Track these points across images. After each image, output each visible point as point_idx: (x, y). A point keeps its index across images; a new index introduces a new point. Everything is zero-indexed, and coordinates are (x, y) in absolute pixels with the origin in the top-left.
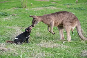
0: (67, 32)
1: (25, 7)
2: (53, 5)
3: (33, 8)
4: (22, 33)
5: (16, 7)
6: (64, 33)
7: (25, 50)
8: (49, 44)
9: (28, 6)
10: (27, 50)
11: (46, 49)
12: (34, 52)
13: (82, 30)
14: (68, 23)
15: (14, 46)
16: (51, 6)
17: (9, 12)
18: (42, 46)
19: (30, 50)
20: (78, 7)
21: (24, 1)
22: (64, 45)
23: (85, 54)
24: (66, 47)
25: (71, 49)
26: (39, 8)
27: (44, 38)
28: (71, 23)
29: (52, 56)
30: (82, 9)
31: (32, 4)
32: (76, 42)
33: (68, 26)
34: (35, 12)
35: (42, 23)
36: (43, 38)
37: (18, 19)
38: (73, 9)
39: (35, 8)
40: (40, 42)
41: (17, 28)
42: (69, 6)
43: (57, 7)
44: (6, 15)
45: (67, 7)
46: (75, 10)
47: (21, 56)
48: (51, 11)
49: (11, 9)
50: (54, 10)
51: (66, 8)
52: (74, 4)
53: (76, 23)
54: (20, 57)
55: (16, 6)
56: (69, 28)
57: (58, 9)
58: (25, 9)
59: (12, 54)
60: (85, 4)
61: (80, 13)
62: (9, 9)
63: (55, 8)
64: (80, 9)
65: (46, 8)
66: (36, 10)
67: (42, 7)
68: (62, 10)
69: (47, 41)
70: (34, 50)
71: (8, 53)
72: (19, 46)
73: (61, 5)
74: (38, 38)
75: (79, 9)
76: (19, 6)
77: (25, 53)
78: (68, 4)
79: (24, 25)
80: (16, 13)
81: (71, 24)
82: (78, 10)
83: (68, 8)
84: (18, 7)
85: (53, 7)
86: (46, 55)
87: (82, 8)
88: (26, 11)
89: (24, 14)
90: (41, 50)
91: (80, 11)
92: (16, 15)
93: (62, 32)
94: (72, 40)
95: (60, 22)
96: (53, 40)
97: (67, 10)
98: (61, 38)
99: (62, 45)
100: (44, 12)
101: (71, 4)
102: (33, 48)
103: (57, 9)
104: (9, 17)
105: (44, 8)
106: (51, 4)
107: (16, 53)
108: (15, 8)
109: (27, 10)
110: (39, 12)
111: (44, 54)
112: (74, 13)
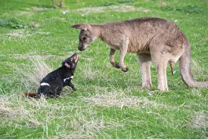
1: (60, 6)
3: (80, 7)
4: (51, 70)
5: (38, 6)
6: (152, 69)
7: (58, 113)
8: (114, 99)
9: (66, 2)
10: (62, 113)
11: (106, 111)
12: (77, 119)
14: (162, 46)
15: (30, 103)
16: (121, 2)
18: (97, 103)
19: (67, 112)
20: (185, 5)
22: (150, 99)
23: (199, 122)
24: (155, 105)
25: (166, 111)
26: (93, 9)
27: (102, 84)
28: (170, 46)
29: (120, 128)
30: (196, 9)
32: (179, 93)
33: (162, 53)
34: (85, 18)
36: (101, 82)
37: (42, 36)
38: (175, 9)
39: (84, 9)
40: (93, 92)
41: (38, 57)
42: (164, 4)
43: (136, 6)
44: (14, 26)
45: (160, 6)
46: (178, 12)
47: (46, 128)
48: (122, 14)
49: (28, 11)
50: (130, 13)
51: (156, 8)
54: (42, 130)
55: (39, 3)
57: (138, 10)
58: (61, 11)
59: (24, 124)
61: (190, 19)
62: (22, 10)
63: (133, 9)
64: (190, 10)
65: (110, 7)
66: (87, 14)
67: (102, 6)
68: (146, 12)
69: (109, 90)
70: (77, 114)
71: (14, 122)
74: (90, 82)
75: (188, 10)
76: (46, 4)
77: (56, 120)
79: (55, 50)
80: (37, 22)
81: (170, 48)
82: (186, 12)
83: (162, 8)
84: (43, 6)
85: (128, 7)
86: (106, 125)
87: (195, 6)
88: (62, 16)
89: (58, 22)
90: (96, 112)
92: (37, 25)
93: (147, 68)
94: (169, 86)
95: (142, 42)
96: (124, 87)
99: (146, 100)
100: (104, 18)
102: (76, 109)
104: (21, 31)
105: (105, 7)
107: (32, 120)
108: (35, 8)
109: (64, 13)
110: (94, 18)
111: (102, 123)
112: (176, 21)
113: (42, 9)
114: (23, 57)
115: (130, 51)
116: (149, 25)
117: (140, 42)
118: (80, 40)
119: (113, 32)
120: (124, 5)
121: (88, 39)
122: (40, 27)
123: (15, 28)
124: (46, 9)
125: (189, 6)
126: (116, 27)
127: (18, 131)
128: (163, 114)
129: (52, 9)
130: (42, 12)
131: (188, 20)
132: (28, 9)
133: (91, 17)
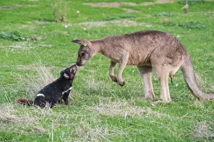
0: (160, 80)
1: (62, 20)
2: (129, 15)
3: (82, 21)
4: (55, 80)
5: (39, 20)
6: (154, 81)
7: (62, 121)
8: (118, 108)
9: (68, 16)
10: (67, 121)
11: (110, 119)
12: (82, 126)
13: (197, 76)
14: (163, 59)
15: (36, 111)
16: (124, 17)
17: (23, 30)
18: (101, 112)
19: (72, 120)
20: (187, 21)
21: (59, 7)
22: (153, 109)
23: (202, 131)
24: (159, 115)
25: (169, 121)
26: (95, 23)
28: (171, 58)
29: (124, 136)
30: (198, 25)
31: (78, 12)
32: (182, 105)
33: (163, 65)
34: (87, 32)
35: (102, 59)
36: (105, 93)
37: (45, 48)
38: (177, 25)
39: (87, 23)
40: (96, 102)
41: (43, 68)
42: (166, 19)
43: (138, 21)
44: (16, 38)
45: (162, 21)
46: (180, 28)
47: (51, 135)
48: (124, 29)
49: (29, 24)
50: (132, 28)
51: (158, 23)
52: (179, 14)
53: (181, 58)
54: (48, 137)
55: (42, 18)
56: (166, 70)
57: (140, 24)
58: (63, 24)
59: (29, 131)
60: (206, 14)
61: (192, 35)
62: (24, 24)
63: (135, 24)
64: (192, 27)
65: (112, 22)
66: (89, 28)
67: (104, 20)
68: (149, 27)
69: (113, 100)
70: (81, 122)
71: (20, 128)
72: (47, 111)
73: (149, 16)
74: (93, 92)
75: (190, 26)
76: (48, 18)
77: (60, 127)
78: (164, 13)
79: (58, 62)
80: (40, 35)
81: (170, 60)
82: (188, 28)
83: (164, 23)
84: (45, 20)
85: (130, 22)
86: (110, 132)
87: (198, 23)
88: (65, 29)
89: (60, 35)
90: (100, 121)
91: (194, 31)
92: (39, 38)
93: (149, 79)
94: (172, 98)
96: (128, 97)
97: (161, 28)
98: (147, 94)
99: (149, 109)
100: (107, 32)
101: (172, 13)
102: (80, 117)
103: (138, 26)
104: (23, 43)
105: (107, 22)
106: (124, 15)
107: (38, 128)
108: (37, 22)
109: (66, 27)
110: (96, 32)
111: (106, 131)
112: (178, 36)
113: (43, 23)
114: (26, 68)
115: (130, 63)
116: (149, 38)
117: (140, 55)
118: (79, 55)
119: (113, 46)
120: (126, 20)
121: (87, 55)
122: (42, 40)
123: (17, 40)
124: (48, 22)
125: (192, 22)
126: (116, 41)
127: (24, 137)
128: (166, 123)
129: (54, 23)
130: (43, 25)
131: (190, 36)
132: (29, 22)
133: (94, 31)
